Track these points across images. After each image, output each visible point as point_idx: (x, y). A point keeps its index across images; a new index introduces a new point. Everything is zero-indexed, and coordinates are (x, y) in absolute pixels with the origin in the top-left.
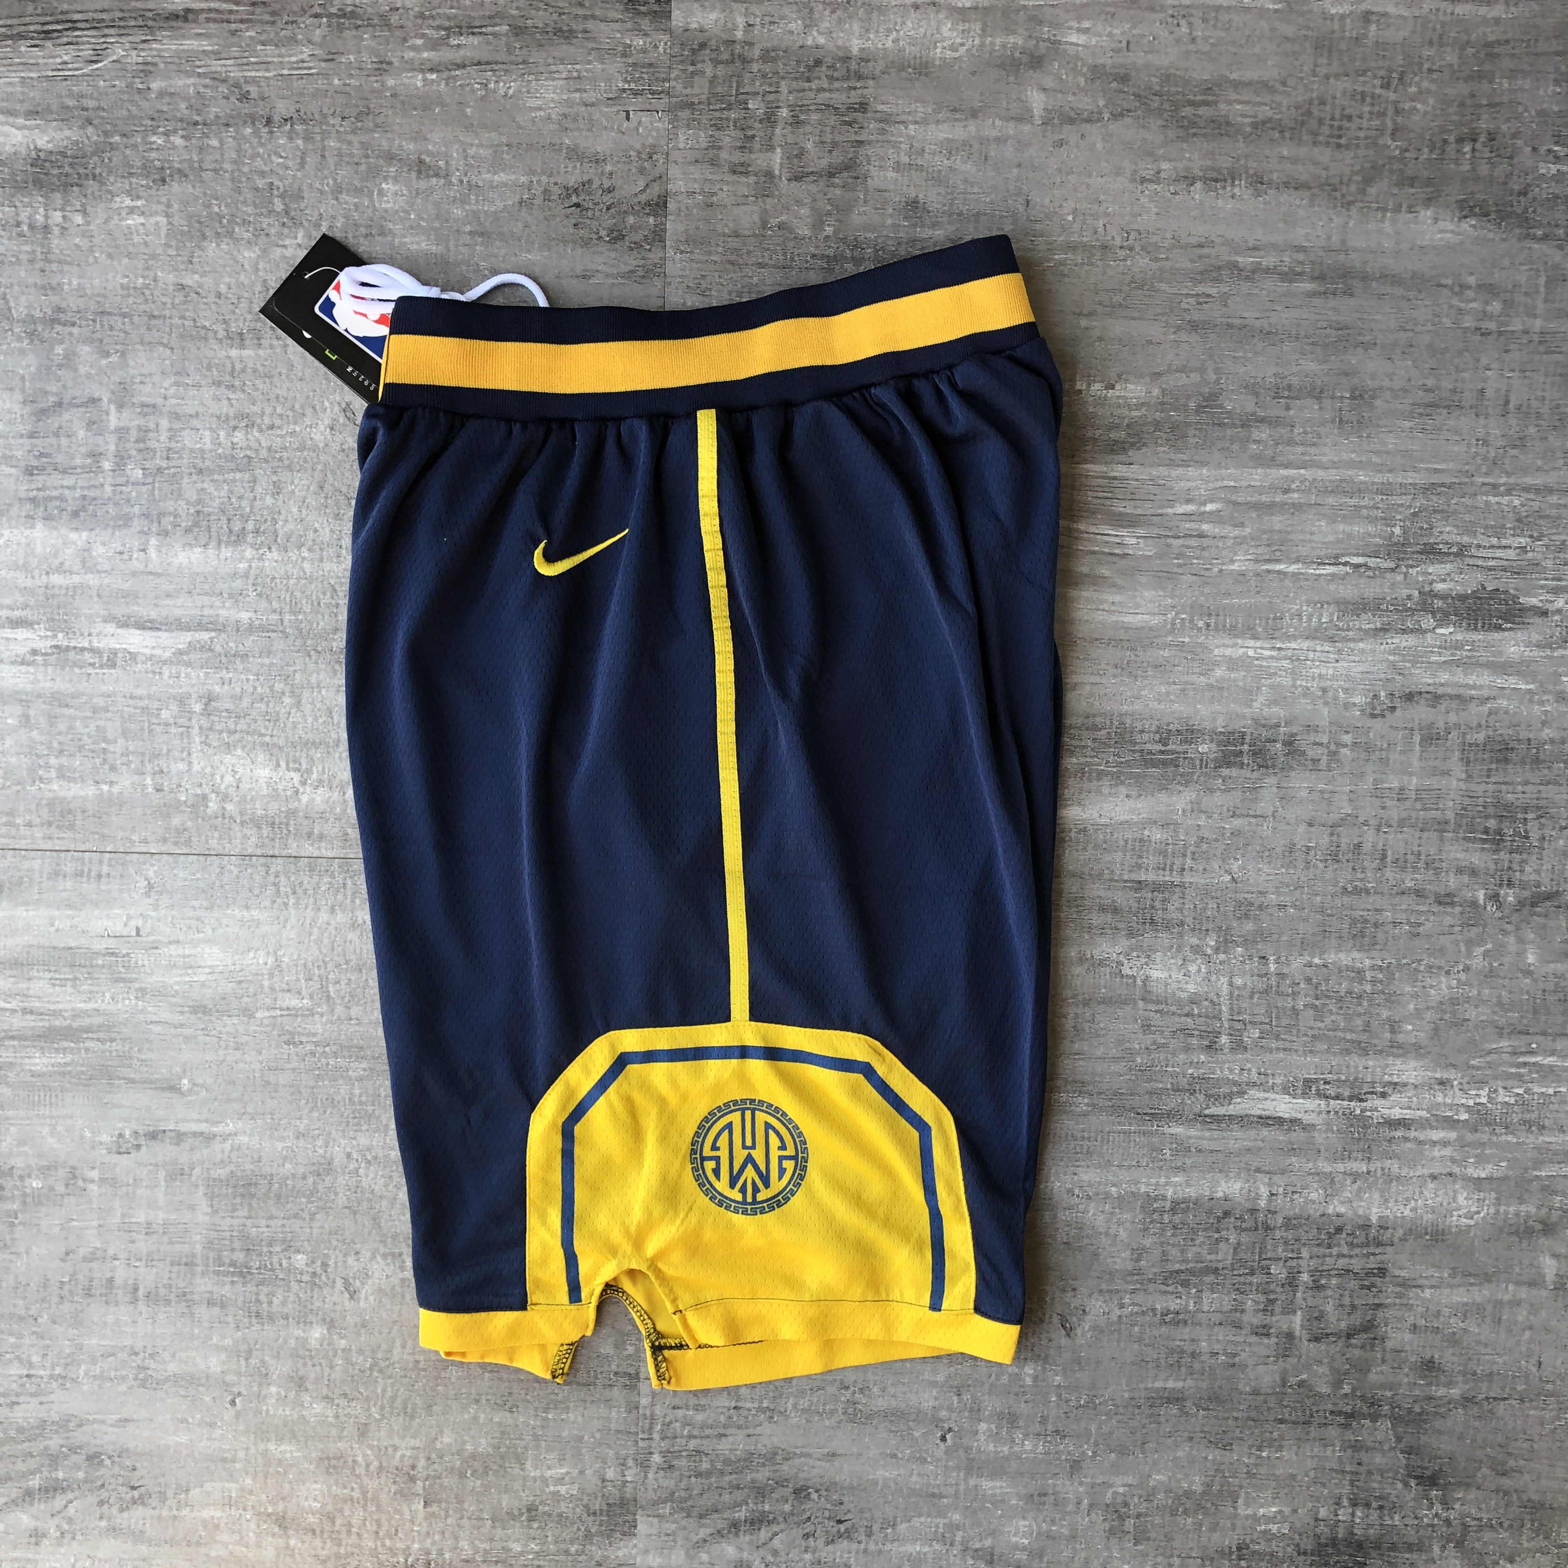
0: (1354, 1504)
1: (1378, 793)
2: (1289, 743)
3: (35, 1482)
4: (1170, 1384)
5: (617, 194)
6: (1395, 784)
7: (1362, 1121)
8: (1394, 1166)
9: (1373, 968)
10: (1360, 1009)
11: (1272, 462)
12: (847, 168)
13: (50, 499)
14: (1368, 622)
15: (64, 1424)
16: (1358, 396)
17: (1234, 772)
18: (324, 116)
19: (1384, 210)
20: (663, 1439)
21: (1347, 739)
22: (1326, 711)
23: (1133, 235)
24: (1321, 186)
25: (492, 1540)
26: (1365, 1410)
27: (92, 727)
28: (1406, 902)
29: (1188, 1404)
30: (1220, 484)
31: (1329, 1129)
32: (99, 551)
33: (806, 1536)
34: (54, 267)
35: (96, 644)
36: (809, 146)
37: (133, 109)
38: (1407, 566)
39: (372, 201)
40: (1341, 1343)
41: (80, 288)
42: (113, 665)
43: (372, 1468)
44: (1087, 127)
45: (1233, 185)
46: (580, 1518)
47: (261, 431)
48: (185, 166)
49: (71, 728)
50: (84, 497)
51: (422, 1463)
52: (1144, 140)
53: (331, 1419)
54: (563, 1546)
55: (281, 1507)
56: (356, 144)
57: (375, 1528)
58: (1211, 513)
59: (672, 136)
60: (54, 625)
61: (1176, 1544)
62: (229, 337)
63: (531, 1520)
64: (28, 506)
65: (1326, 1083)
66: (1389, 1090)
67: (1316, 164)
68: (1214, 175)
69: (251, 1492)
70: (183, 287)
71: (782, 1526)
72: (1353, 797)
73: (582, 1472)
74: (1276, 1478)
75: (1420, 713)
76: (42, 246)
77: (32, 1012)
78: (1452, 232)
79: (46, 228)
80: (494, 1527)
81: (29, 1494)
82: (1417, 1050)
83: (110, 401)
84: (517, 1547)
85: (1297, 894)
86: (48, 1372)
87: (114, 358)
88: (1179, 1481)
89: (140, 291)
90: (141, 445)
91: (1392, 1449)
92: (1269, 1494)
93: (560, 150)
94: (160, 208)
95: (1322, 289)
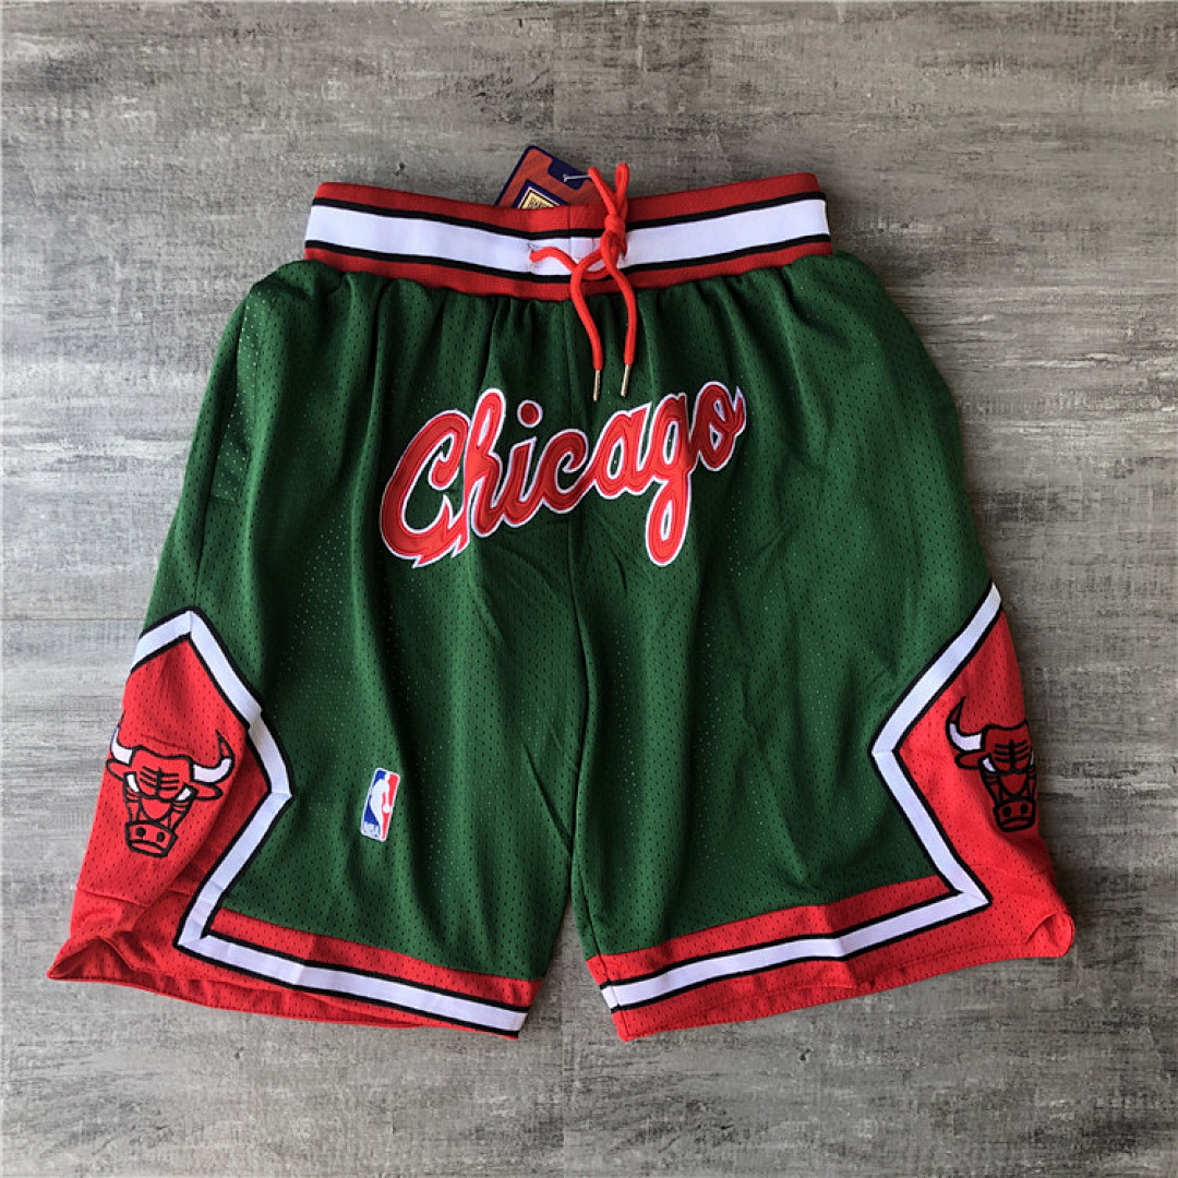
0: (1124, 1094)
1: (1122, 537)
2: (1053, 500)
3: (79, 1128)
4: (978, 1007)
5: (513, 84)
6: (1135, 530)
7: (1120, 794)
8: (1145, 828)
9: (1123, 673)
10: (1114, 706)
11: (1032, 281)
12: (694, 60)
13: (67, 338)
14: (1108, 404)
15: (102, 1079)
16: (1096, 228)
17: (1012, 524)
18: (281, 29)
19: (1110, 82)
20: (582, 1069)
21: (1097, 496)
22: (1080, 475)
23: (919, 108)
24: (1061, 66)
25: (448, 1156)
26: (1129, 1019)
27: (109, 519)
28: (1147, 622)
29: (993, 1021)
30: (991, 300)
31: (1094, 801)
32: (109, 377)
33: (698, 1140)
34: (67, 153)
35: (109, 453)
36: (664, 43)
37: (127, 26)
38: (1139, 360)
39: (319, 95)
40: (1109, 968)
41: (89, 168)
42: (125, 470)
43: (351, 1104)
44: (880, 25)
45: (994, 67)
46: (518, 1135)
47: (237, 279)
48: (169, 70)
49: (91, 521)
50: (96, 336)
51: (390, 1097)
52: (924, 33)
53: (317, 1066)
54: (506, 1158)
55: (278, 1139)
56: (305, 51)
57: (354, 1151)
58: (986, 322)
59: (557, 39)
60: (75, 439)
61: (987, 1132)
62: (208, 206)
63: (478, 1138)
64: (52, 345)
65: (1090, 765)
66: (1139, 768)
67: (1057, 48)
68: (979, 58)
69: (254, 1127)
70: (171, 166)
71: (678, 1133)
72: (1103, 540)
73: (518, 1099)
74: (1062, 1076)
75: (1152, 474)
76: (56, 136)
77: (66, 749)
78: (1164, 98)
79: (59, 122)
80: (450, 1146)
81: (74, 1136)
82: (1159, 737)
83: (115, 258)
84: (468, 1161)
85: (1063, 618)
86: (87, 1038)
87: (117, 225)
88: (987, 1082)
89: (137, 171)
90: (141, 293)
91: (1151, 1050)
92: (1058, 1088)
93: (468, 50)
94: (151, 104)
95: (1065, 146)
